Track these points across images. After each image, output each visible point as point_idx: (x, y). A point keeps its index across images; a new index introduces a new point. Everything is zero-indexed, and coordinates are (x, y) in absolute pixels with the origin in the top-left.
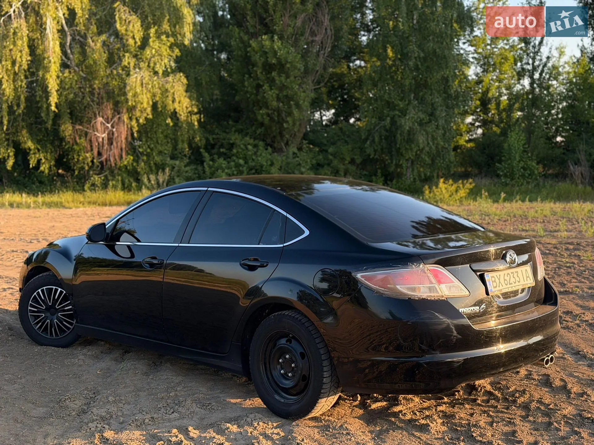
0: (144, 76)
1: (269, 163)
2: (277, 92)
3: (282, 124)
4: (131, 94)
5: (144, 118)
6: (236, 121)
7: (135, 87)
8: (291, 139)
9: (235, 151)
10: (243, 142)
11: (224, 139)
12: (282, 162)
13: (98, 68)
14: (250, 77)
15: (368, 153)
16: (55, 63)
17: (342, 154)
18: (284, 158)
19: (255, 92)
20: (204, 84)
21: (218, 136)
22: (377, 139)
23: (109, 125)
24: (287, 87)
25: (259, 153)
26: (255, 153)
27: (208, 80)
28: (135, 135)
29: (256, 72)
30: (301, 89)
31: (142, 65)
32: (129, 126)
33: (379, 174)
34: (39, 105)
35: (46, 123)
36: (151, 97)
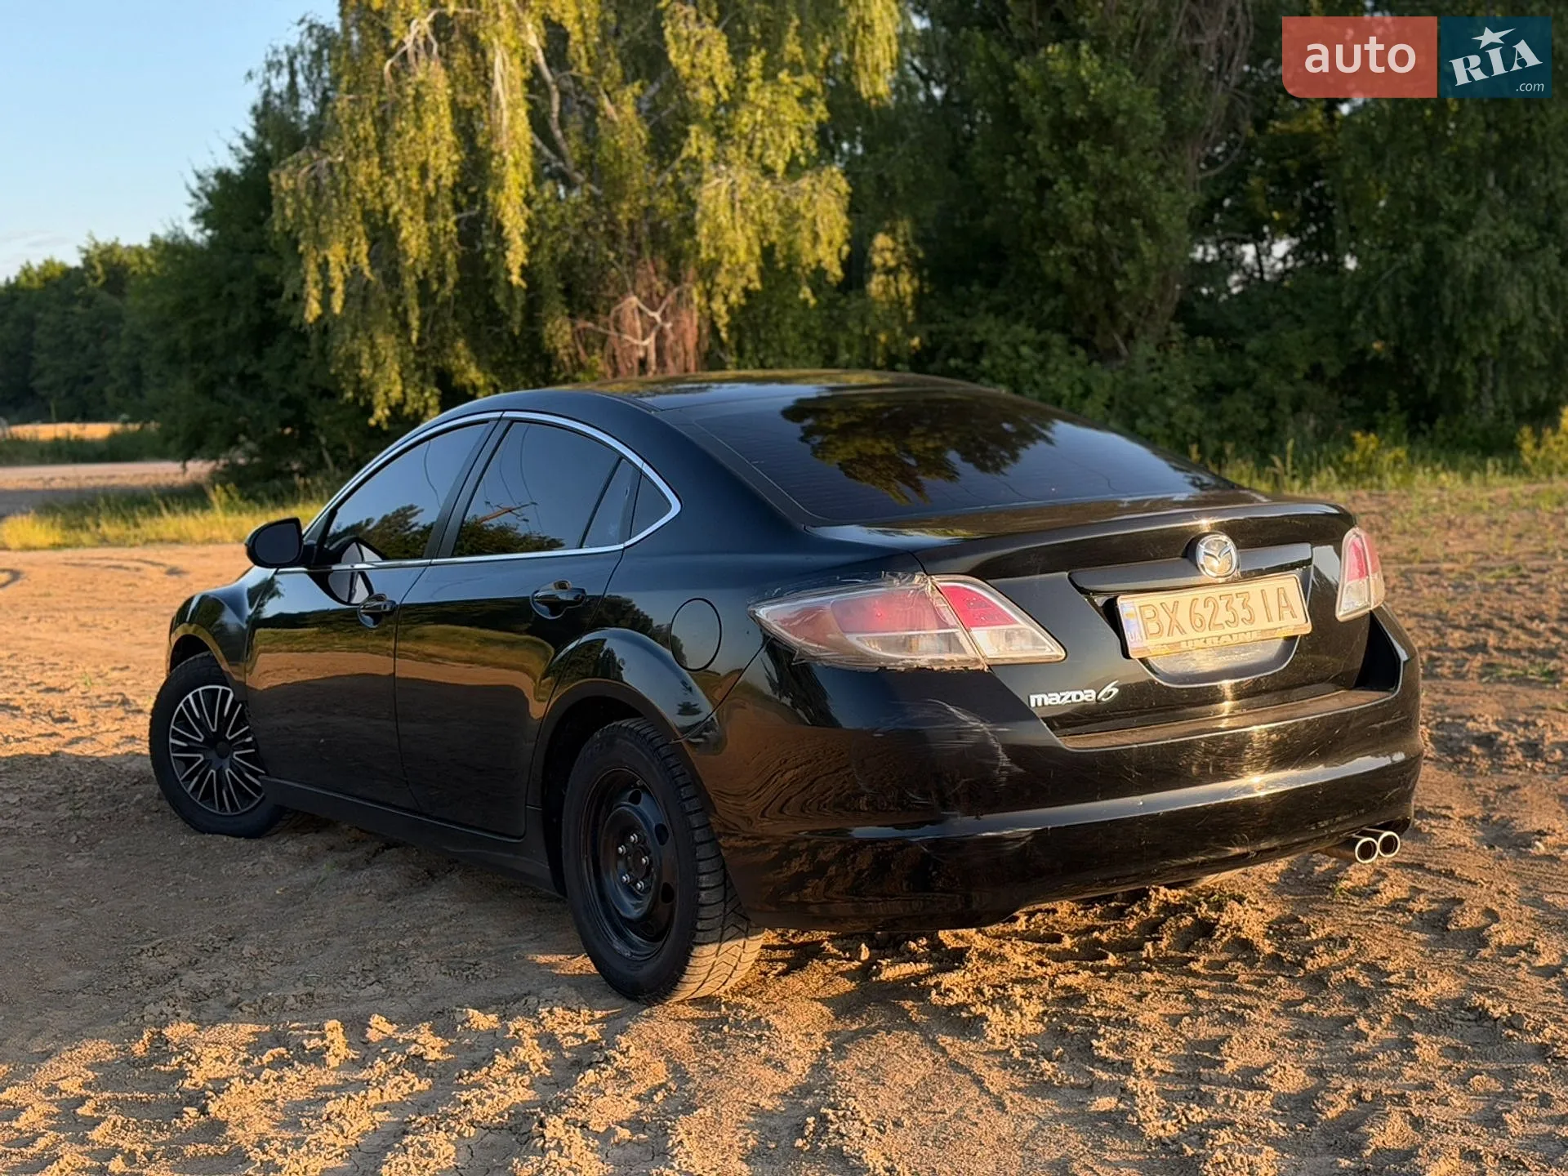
0: (739, 181)
1: (1079, 389)
2: (1093, 197)
3: (1112, 284)
4: (705, 230)
5: (739, 289)
6: (992, 284)
7: (715, 212)
8: (1141, 321)
9: (986, 363)
10: (1008, 337)
11: (959, 333)
12: (1114, 386)
13: (625, 168)
14: (1021, 161)
15: (1360, 346)
16: (516, 164)
17: (1286, 353)
18: (1119, 375)
19: (1033, 200)
20: (900, 190)
21: (943, 326)
22: (1384, 305)
23: (657, 315)
24: (1122, 181)
25: (1051, 366)
26: (1042, 366)
27: (912, 178)
28: (724, 335)
29: (1035, 145)
30: (1161, 183)
31: (732, 152)
32: (707, 312)
33: (1393, 403)
34: (489, 275)
35: (509, 318)
36: (758, 233)
